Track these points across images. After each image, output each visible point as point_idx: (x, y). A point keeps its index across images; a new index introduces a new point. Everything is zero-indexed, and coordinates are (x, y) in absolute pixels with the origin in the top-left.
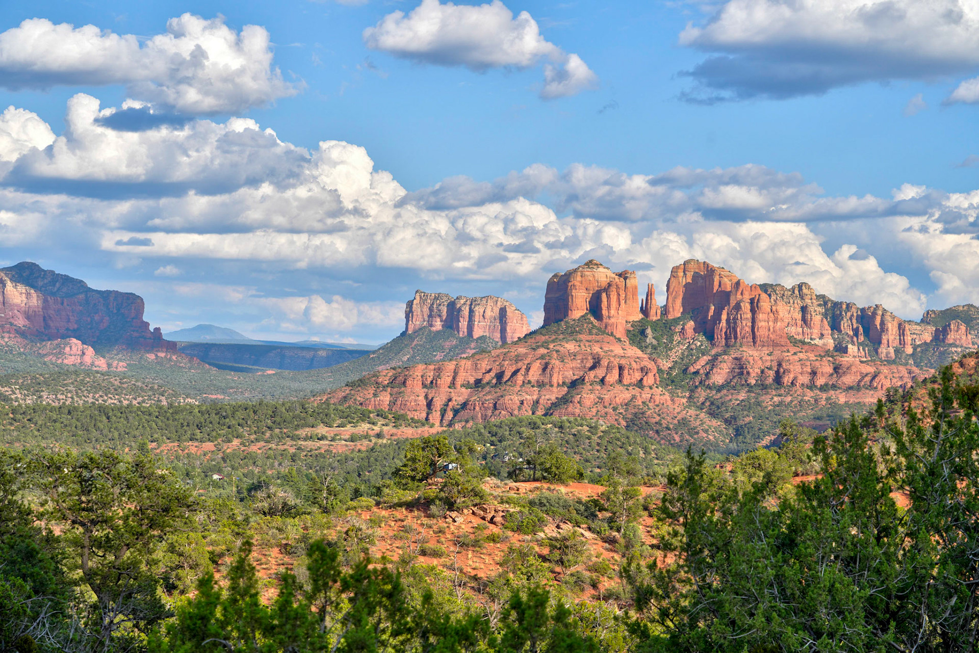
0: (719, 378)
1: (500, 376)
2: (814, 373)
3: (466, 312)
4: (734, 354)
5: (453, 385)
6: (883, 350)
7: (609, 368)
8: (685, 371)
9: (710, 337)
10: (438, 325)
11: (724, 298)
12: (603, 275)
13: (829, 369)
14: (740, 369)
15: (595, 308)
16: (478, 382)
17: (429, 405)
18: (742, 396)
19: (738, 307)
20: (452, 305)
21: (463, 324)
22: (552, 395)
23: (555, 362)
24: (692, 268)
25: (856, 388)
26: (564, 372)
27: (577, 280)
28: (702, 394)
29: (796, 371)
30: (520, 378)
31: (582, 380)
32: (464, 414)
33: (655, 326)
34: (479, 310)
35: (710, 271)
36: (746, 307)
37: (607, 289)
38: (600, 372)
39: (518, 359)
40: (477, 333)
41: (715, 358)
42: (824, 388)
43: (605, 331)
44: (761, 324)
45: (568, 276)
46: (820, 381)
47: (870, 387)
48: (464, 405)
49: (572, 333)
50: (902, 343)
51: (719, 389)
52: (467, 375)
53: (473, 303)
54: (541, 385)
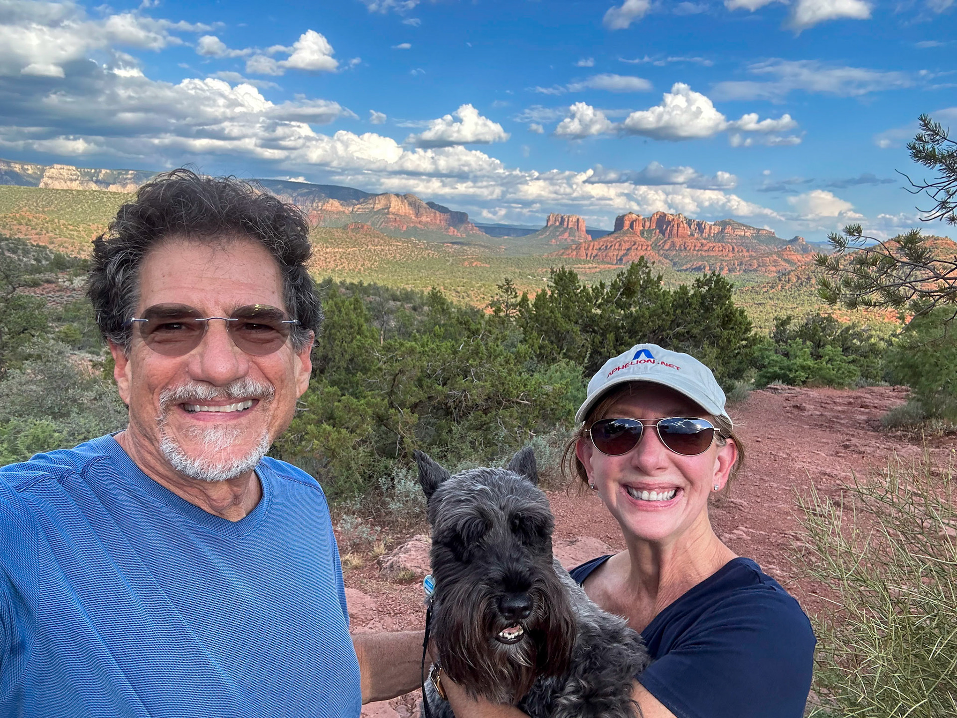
0: (666, 247)
1: (606, 247)
2: (695, 246)
3: (567, 219)
4: (671, 240)
5: (593, 249)
6: (704, 235)
7: (639, 245)
8: (656, 245)
9: (664, 234)
10: (558, 223)
11: (669, 222)
12: (634, 216)
13: (700, 245)
14: (673, 244)
15: (631, 226)
16: (600, 249)
17: (587, 255)
18: (674, 253)
19: (673, 226)
20: (562, 218)
21: (566, 223)
22: (621, 253)
23: (623, 243)
24: (659, 213)
25: (708, 251)
26: (626, 246)
27: (626, 218)
28: (662, 252)
29: (690, 246)
30: (613, 248)
31: (631, 248)
32: (596, 258)
33: (647, 231)
34: (571, 219)
35: (665, 215)
36: (676, 226)
37: (636, 221)
38: (636, 246)
39: (611, 242)
40: (570, 226)
41: (666, 241)
42: (698, 251)
43: (635, 233)
44: (680, 231)
45: (624, 216)
46: (697, 249)
47: (712, 250)
48: (596, 255)
49: (625, 233)
50: (710, 232)
51: (667, 251)
52: (597, 247)
53: (569, 217)
54: (618, 250)
